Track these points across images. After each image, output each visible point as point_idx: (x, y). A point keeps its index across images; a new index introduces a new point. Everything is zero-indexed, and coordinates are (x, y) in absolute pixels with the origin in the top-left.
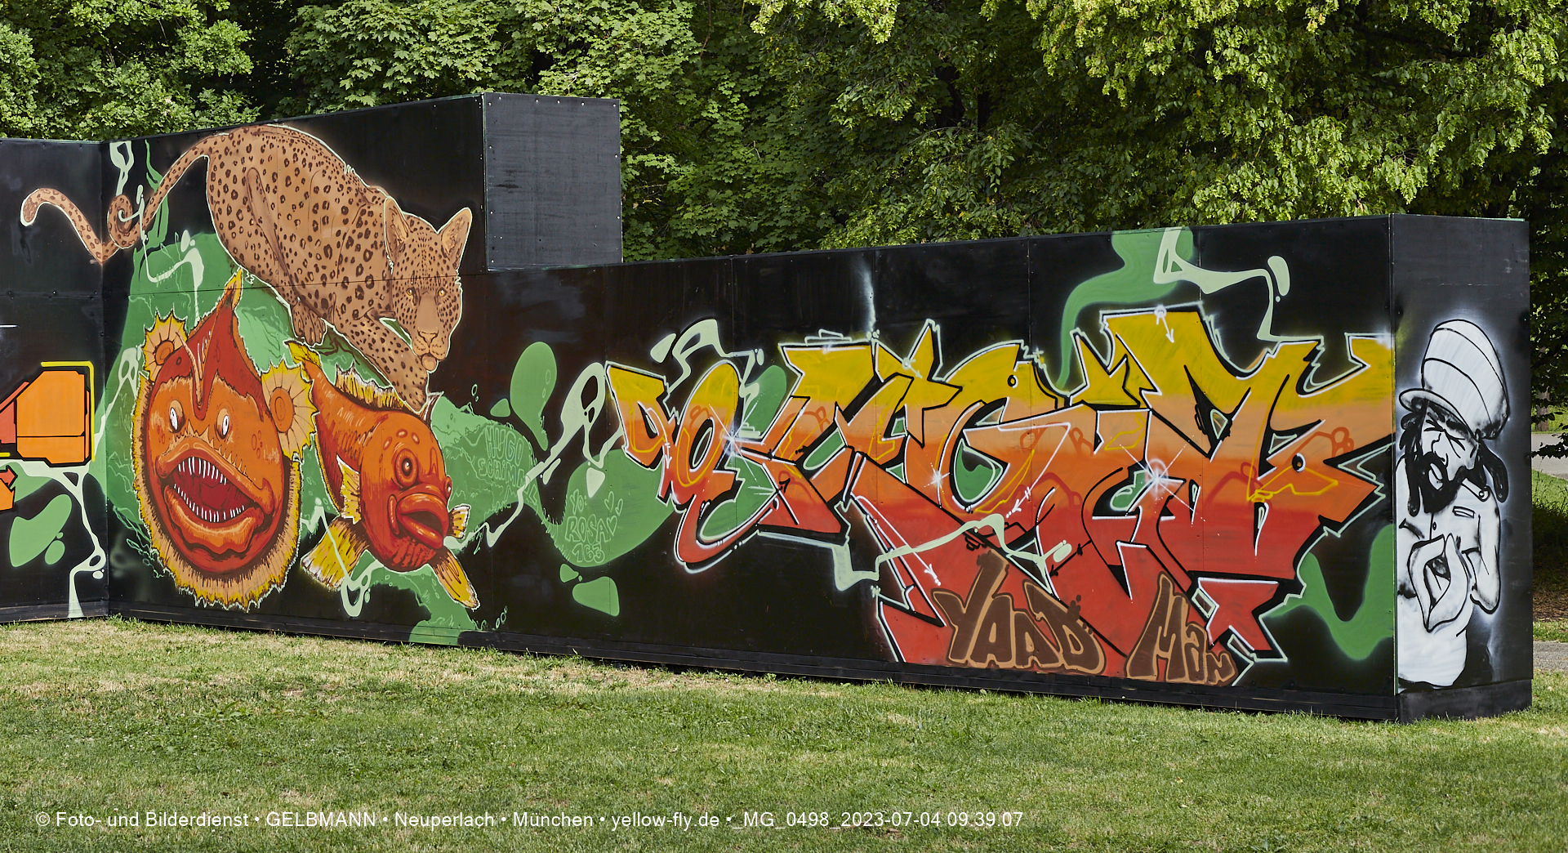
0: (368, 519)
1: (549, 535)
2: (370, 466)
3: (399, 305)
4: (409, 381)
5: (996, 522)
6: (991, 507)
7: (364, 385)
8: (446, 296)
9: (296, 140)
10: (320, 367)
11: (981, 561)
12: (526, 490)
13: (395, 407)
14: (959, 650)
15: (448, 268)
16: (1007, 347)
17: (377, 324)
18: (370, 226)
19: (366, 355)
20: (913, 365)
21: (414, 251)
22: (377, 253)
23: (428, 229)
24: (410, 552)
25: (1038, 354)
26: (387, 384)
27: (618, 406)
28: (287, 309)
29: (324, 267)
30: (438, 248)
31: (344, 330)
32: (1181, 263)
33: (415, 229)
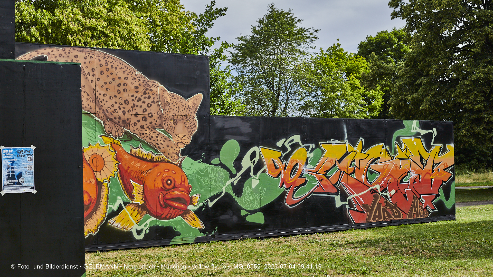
0: (148, 203)
1: (236, 201)
2: (150, 183)
3: (166, 125)
4: (171, 152)
5: (378, 186)
6: (376, 183)
7: (146, 153)
8: (190, 123)
9: (107, 57)
10: (121, 146)
11: (375, 196)
12: (226, 187)
13: (163, 161)
14: (369, 218)
15: (191, 113)
16: (380, 145)
17: (154, 131)
18: (151, 95)
19: (148, 142)
20: (357, 149)
21: (174, 106)
22: (154, 106)
23: (181, 98)
24: (171, 212)
25: (387, 146)
26: (159, 152)
27: (264, 160)
28: (101, 123)
29: (124, 108)
30: (187, 106)
31: (135, 132)
32: (417, 128)
33: (175, 98)
